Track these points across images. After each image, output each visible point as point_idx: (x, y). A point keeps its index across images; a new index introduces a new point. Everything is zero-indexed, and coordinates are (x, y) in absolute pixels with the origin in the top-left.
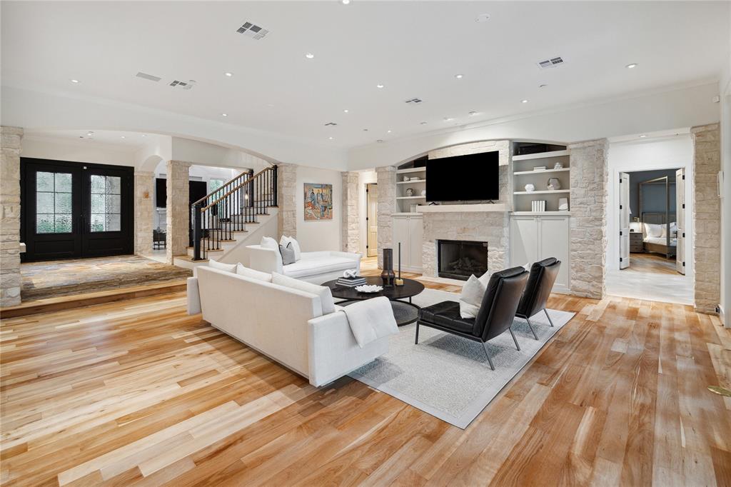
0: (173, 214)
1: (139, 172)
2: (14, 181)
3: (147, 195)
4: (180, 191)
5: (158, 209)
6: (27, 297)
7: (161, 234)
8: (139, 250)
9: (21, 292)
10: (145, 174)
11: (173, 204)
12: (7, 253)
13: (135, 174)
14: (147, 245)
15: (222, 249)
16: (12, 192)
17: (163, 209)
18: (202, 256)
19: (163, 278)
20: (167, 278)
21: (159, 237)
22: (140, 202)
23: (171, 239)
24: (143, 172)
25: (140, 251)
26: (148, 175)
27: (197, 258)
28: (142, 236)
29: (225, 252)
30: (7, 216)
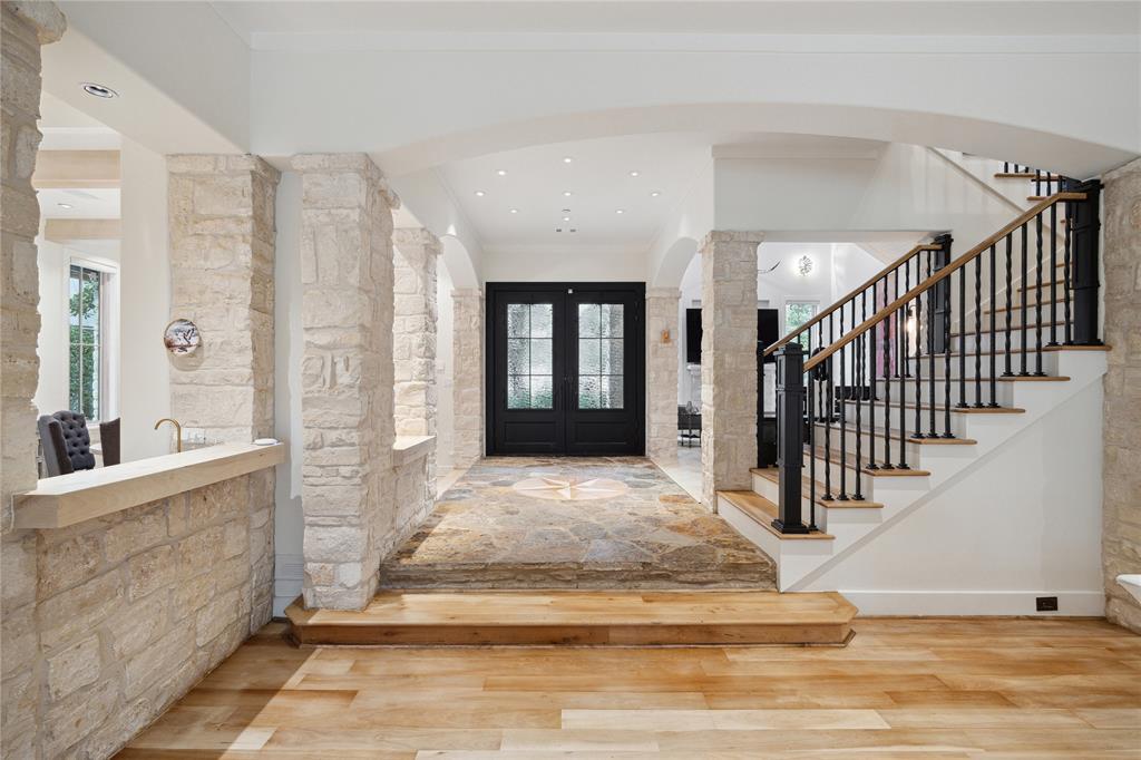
0: (716, 377)
1: (653, 290)
2: (349, 293)
3: (666, 338)
4: (735, 313)
5: (689, 367)
6: (391, 581)
7: (694, 415)
8: (653, 449)
9: (381, 566)
10: (665, 295)
11: (716, 349)
12: (338, 474)
13: (647, 296)
14: (667, 440)
15: (876, 501)
16: (346, 319)
17: (698, 366)
18: (806, 519)
19: (690, 577)
20: (699, 577)
21: (689, 421)
22: (655, 352)
23: (711, 440)
24: (661, 289)
25: (656, 452)
26: (669, 295)
27: (791, 522)
28: (659, 423)
29: (886, 514)
30: (340, 381)
